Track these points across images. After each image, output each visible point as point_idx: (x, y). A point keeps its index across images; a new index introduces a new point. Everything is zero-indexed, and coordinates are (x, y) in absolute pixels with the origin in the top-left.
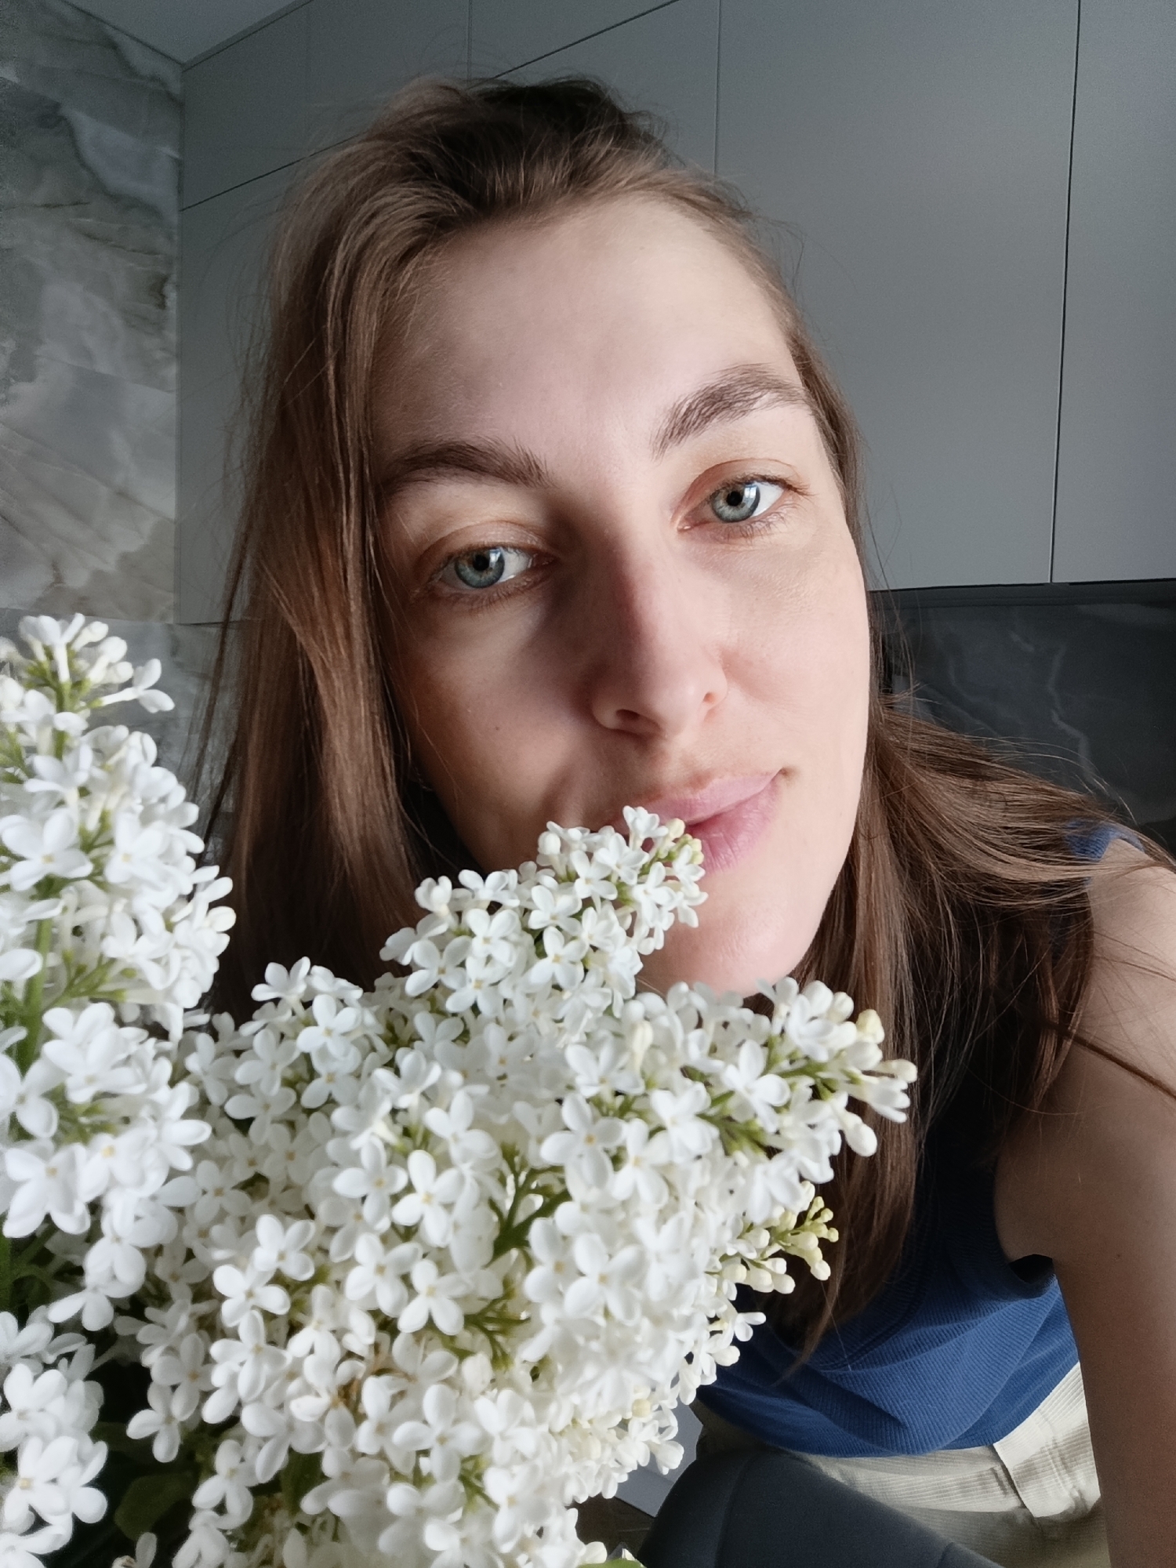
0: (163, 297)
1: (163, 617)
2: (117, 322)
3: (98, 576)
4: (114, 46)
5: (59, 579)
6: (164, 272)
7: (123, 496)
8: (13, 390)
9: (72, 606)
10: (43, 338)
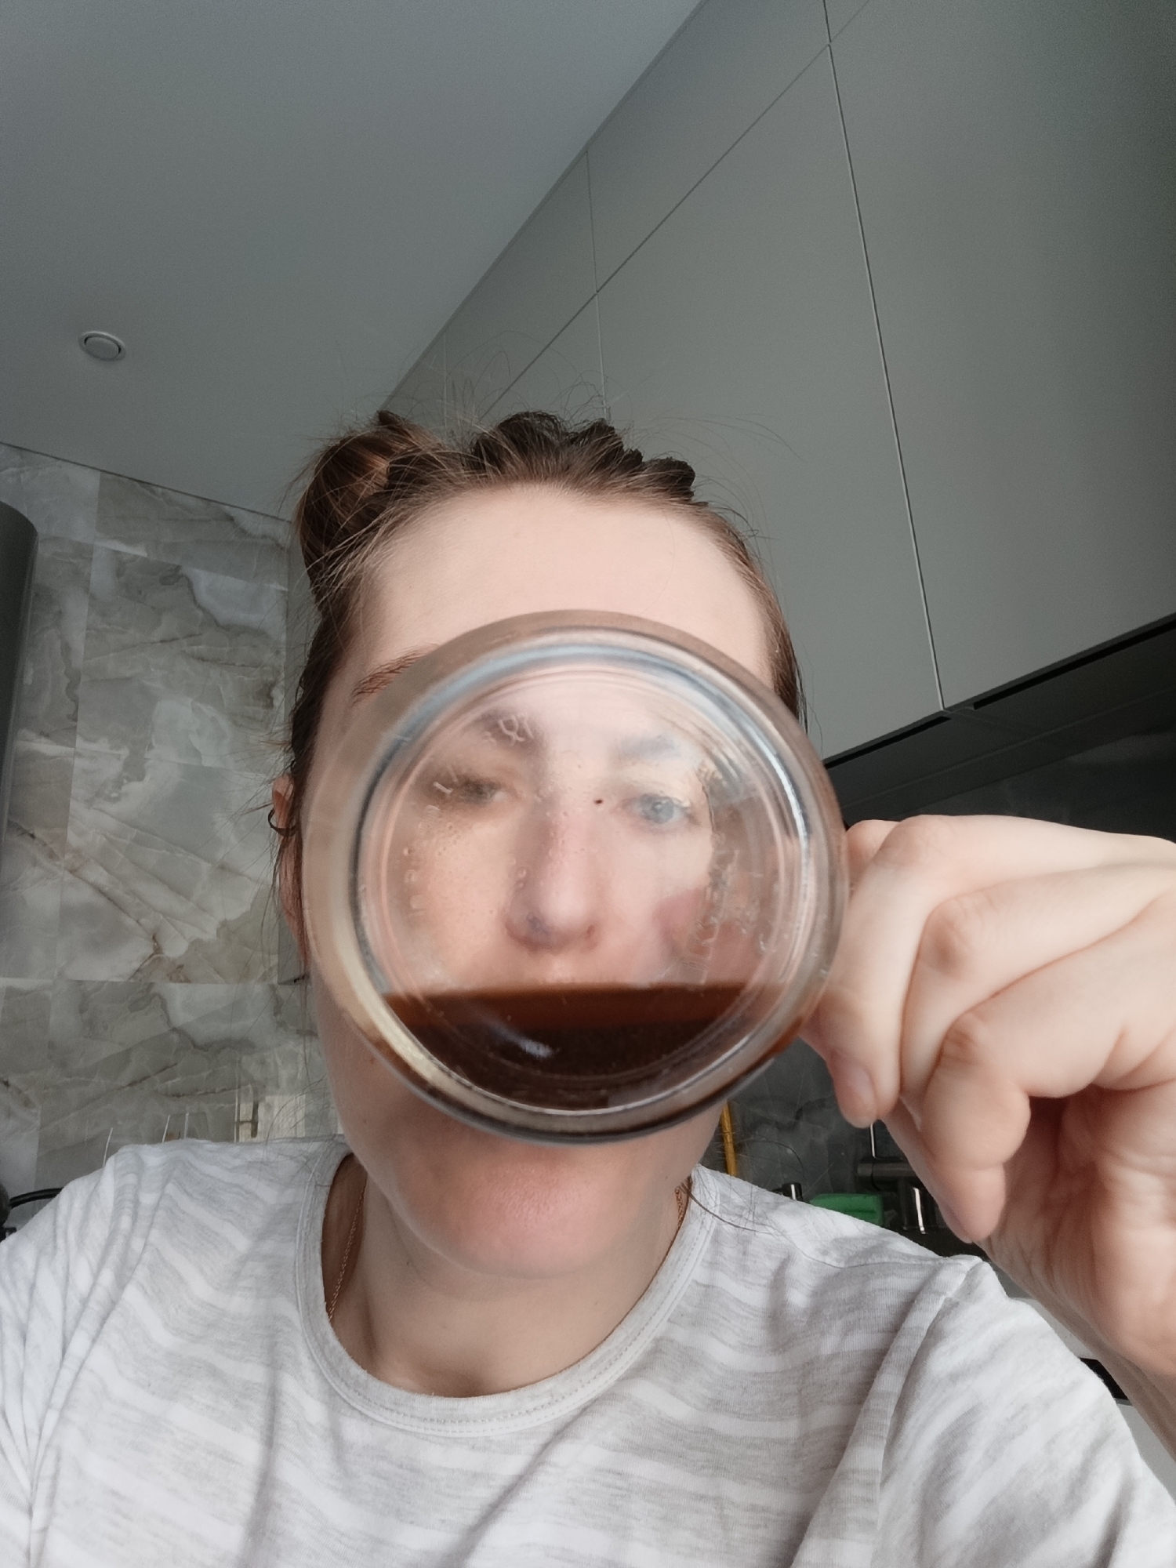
0: (272, 699)
1: (265, 978)
2: (225, 724)
3: (196, 945)
4: (231, 519)
5: (158, 950)
6: (271, 679)
7: (224, 869)
8: (124, 789)
9: (168, 975)
10: (154, 744)
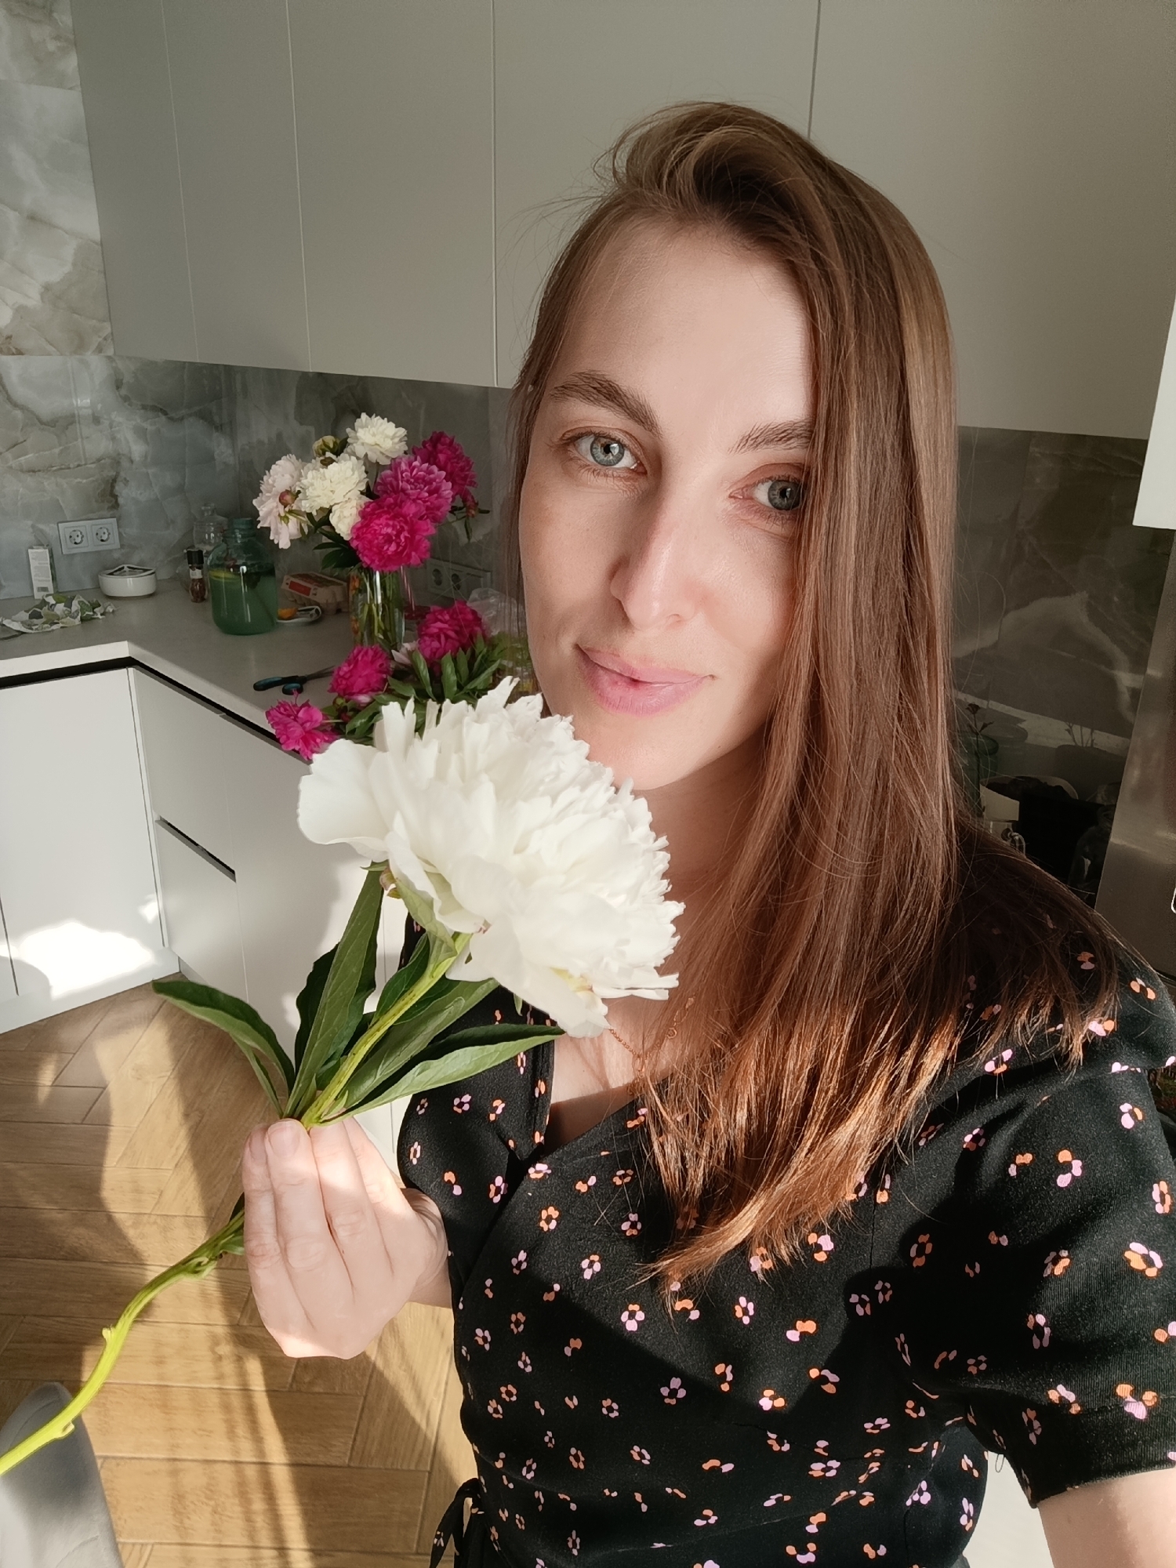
1: (99, 350)
3: (20, 312)
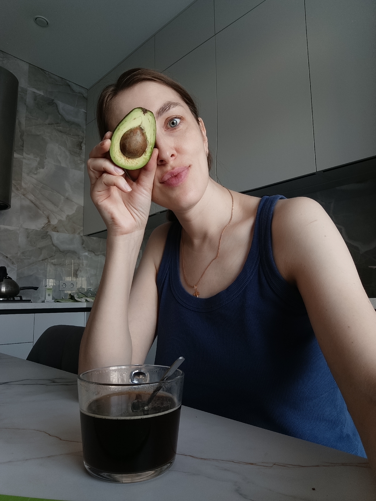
0: (81, 147)
1: (79, 234)
2: (68, 153)
3: (60, 221)
4: (69, 86)
5: (49, 221)
6: (81, 140)
7: (68, 199)
8: (38, 171)
9: (52, 229)
10: (47, 157)
